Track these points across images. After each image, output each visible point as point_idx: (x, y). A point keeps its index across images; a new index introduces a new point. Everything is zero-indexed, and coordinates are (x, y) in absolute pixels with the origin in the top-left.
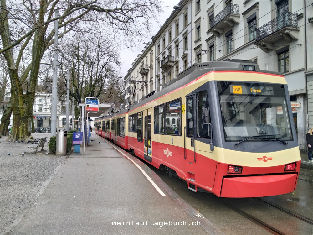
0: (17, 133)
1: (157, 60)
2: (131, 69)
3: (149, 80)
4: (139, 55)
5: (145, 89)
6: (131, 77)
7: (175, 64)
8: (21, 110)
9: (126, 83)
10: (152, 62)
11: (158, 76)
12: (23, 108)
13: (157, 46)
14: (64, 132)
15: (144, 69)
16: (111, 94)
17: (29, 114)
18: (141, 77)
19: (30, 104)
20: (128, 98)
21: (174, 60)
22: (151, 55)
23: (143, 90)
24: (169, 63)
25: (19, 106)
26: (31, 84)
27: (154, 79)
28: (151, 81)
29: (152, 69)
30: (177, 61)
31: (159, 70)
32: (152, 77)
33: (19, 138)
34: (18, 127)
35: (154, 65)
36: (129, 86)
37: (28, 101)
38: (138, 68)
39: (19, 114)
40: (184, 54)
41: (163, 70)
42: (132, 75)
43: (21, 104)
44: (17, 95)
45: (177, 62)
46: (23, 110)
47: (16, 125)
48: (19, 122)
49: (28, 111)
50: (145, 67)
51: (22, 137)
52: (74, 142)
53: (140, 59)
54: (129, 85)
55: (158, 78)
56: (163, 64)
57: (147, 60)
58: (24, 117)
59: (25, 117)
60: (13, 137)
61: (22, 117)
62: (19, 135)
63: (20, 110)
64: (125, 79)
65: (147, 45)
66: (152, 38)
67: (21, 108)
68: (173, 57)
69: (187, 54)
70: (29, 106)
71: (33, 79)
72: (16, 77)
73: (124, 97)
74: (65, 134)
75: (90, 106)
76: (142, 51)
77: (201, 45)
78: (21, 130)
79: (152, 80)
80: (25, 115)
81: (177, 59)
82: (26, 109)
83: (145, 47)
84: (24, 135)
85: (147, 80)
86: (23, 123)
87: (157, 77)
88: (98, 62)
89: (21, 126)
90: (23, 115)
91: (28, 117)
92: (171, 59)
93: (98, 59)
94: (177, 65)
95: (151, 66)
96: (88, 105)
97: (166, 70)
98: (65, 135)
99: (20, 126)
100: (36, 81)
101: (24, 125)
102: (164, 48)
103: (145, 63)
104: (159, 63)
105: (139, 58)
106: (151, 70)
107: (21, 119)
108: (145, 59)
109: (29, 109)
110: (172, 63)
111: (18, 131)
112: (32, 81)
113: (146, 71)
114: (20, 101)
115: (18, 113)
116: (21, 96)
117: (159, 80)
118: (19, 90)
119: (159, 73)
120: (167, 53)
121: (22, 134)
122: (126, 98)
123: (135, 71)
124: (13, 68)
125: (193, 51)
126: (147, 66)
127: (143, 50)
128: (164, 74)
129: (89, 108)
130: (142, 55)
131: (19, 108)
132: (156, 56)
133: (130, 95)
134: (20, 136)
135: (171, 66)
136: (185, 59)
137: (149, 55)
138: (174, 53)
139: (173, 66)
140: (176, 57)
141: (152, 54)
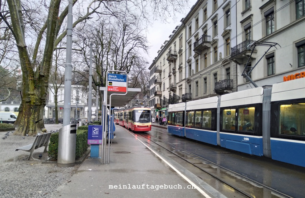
0: (27, 125)
1: (188, 43)
2: (156, 58)
3: (177, 67)
4: (166, 41)
5: (173, 77)
6: (156, 66)
7: (212, 45)
8: (32, 96)
9: (151, 73)
10: (181, 46)
11: (189, 61)
12: (34, 94)
13: (188, 28)
14: (72, 126)
15: (172, 55)
16: (136, 84)
17: (41, 102)
18: (168, 65)
19: (42, 89)
20: (153, 88)
21: (211, 40)
22: (181, 40)
23: (170, 79)
24: (205, 44)
25: (29, 92)
26: (44, 65)
27: (183, 66)
28: (180, 68)
29: (182, 54)
30: (216, 40)
31: (190, 55)
32: (182, 64)
33: (29, 131)
34: (28, 118)
35: (184, 51)
36: (155, 76)
37: (40, 85)
38: (165, 55)
39: (30, 102)
40: (225, 31)
41: (196, 53)
42: (158, 64)
43: (32, 89)
44: (27, 79)
45: (215, 42)
46: (35, 97)
47: (26, 115)
48: (29, 112)
49: (40, 98)
50: (173, 53)
51: (32, 130)
52: (90, 142)
53: (168, 45)
54: (154, 74)
55: (190, 63)
56: (197, 46)
57: (175, 46)
58: (35, 105)
59: (37, 105)
60: (21, 130)
61: (33, 105)
62: (29, 128)
63: (30, 97)
64: (150, 68)
65: (175, 30)
66: (181, 21)
67: (32, 95)
68: (210, 36)
69: (230, 30)
70: (41, 91)
71: (46, 60)
72: (26, 56)
73: (149, 87)
74: (73, 129)
75: (115, 84)
76: (170, 37)
77: (252, 15)
78: (31, 121)
79: (182, 67)
80: (37, 103)
81: (215, 38)
82: (38, 96)
83: (173, 32)
84: (35, 128)
85: (175, 67)
86: (35, 112)
87: (188, 63)
88: (124, 47)
89: (32, 117)
90: (34, 103)
91: (40, 105)
92: (207, 39)
93: (123, 44)
94: (214, 46)
95: (180, 51)
96: (111, 83)
97: (200, 53)
98: (73, 132)
99: (30, 116)
100: (50, 61)
101: (36, 116)
102: (197, 28)
103: (173, 48)
104: (190, 46)
105: (166, 45)
106: (180, 56)
107: (31, 108)
108: (172, 45)
109: (42, 95)
110: (209, 44)
111: (28, 122)
112: (45, 62)
113: (175, 57)
114: (31, 86)
115: (28, 101)
116: (31, 80)
117: (190, 66)
118: (29, 72)
119: (190, 58)
120: (201, 33)
121: (32, 127)
122: (151, 87)
123: (161, 59)
124: (22, 45)
125: (239, 24)
126: (175, 52)
127: (171, 35)
128: (196, 59)
129: (112, 87)
130: (169, 41)
131: (29, 95)
132: (187, 40)
133: (155, 85)
134: (31, 129)
135: (207, 47)
136: (226, 37)
137: (177, 40)
138: (210, 32)
139: (210, 48)
140: (213, 36)
141: (182, 38)
